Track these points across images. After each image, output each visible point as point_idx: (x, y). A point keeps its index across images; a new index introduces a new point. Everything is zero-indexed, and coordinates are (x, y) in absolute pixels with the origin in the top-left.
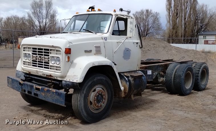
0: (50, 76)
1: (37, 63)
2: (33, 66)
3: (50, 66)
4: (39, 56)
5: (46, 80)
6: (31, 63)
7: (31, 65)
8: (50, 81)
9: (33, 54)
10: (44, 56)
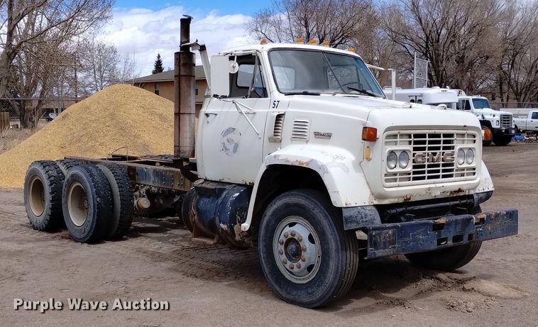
0: (460, 190)
1: (426, 169)
2: (415, 179)
3: (457, 170)
4: (430, 152)
5: (448, 204)
6: (409, 174)
7: (409, 179)
8: (458, 202)
9: (415, 149)
10: (441, 151)
